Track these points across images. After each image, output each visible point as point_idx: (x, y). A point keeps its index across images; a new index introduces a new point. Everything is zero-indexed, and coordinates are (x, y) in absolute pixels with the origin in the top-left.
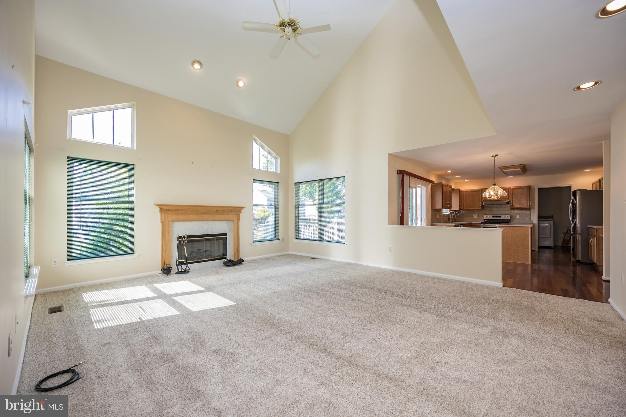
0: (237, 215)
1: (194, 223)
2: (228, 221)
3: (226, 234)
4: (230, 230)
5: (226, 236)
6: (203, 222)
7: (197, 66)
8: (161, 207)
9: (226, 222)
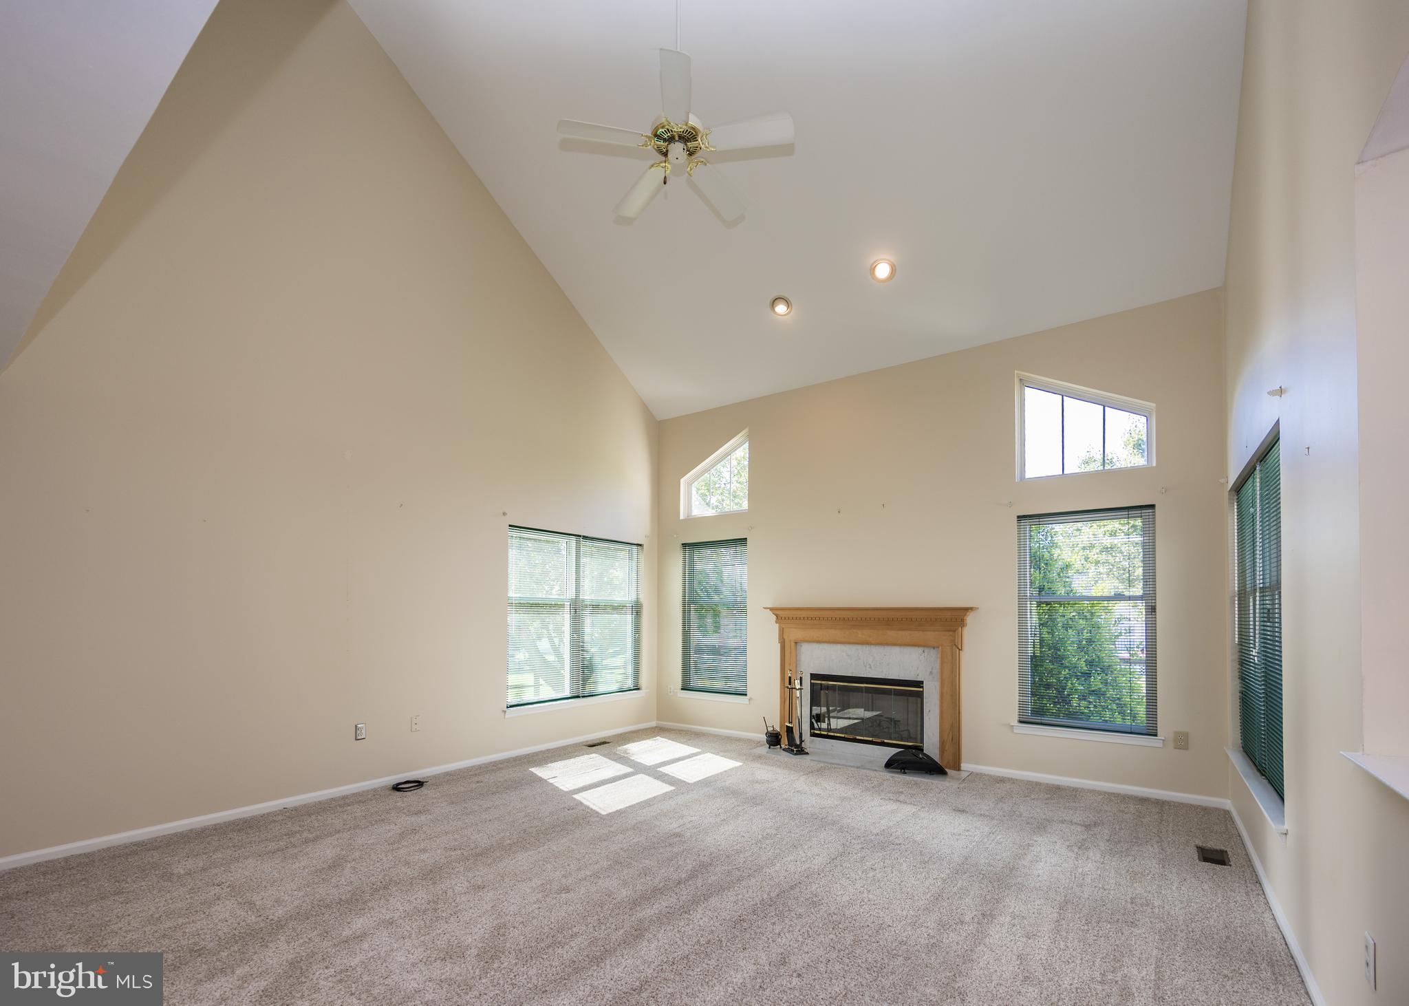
0: (951, 633)
1: (839, 647)
2: (924, 646)
3: (919, 684)
4: (931, 673)
5: (921, 689)
6: (859, 647)
7: (781, 309)
8: (777, 612)
9: (920, 650)
